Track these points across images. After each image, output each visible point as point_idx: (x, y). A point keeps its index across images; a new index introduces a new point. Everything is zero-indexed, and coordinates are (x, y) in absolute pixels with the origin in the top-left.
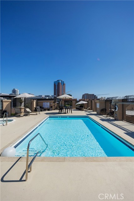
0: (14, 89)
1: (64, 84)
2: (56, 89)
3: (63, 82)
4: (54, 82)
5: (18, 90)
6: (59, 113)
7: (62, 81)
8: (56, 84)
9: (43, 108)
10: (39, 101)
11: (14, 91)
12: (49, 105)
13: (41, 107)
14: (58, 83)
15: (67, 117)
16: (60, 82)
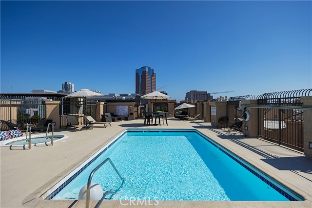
0: (66, 83)
1: (153, 74)
2: (140, 82)
3: (153, 70)
4: (136, 70)
5: (73, 85)
6: (144, 125)
7: (149, 69)
8: (140, 74)
9: (116, 116)
10: (109, 103)
11: (66, 87)
12: (127, 110)
13: (113, 113)
14: (143, 72)
15: (158, 132)
16: (147, 70)
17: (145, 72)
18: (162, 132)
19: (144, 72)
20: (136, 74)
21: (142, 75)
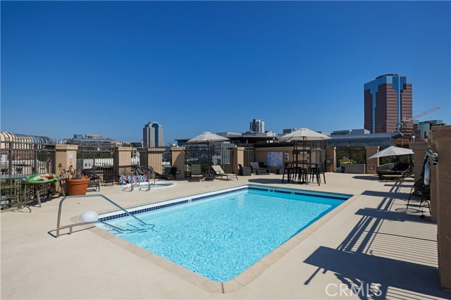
0: (254, 120)
1: (405, 86)
2: (374, 106)
3: (404, 79)
4: (365, 85)
5: (263, 123)
7: (395, 78)
8: (374, 92)
9: (266, 166)
10: (257, 149)
11: (255, 126)
12: (281, 159)
14: (379, 87)
15: (290, 193)
16: (389, 80)
17: (385, 85)
18: (296, 193)
19: (383, 88)
20: (365, 92)
21: (377, 93)
